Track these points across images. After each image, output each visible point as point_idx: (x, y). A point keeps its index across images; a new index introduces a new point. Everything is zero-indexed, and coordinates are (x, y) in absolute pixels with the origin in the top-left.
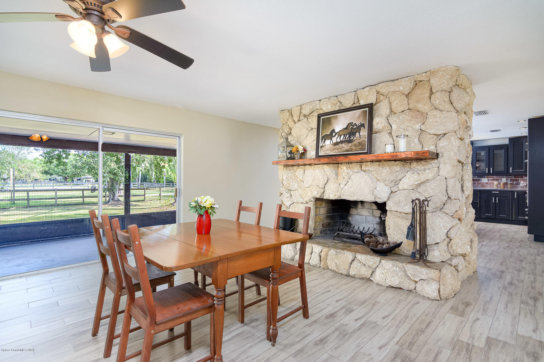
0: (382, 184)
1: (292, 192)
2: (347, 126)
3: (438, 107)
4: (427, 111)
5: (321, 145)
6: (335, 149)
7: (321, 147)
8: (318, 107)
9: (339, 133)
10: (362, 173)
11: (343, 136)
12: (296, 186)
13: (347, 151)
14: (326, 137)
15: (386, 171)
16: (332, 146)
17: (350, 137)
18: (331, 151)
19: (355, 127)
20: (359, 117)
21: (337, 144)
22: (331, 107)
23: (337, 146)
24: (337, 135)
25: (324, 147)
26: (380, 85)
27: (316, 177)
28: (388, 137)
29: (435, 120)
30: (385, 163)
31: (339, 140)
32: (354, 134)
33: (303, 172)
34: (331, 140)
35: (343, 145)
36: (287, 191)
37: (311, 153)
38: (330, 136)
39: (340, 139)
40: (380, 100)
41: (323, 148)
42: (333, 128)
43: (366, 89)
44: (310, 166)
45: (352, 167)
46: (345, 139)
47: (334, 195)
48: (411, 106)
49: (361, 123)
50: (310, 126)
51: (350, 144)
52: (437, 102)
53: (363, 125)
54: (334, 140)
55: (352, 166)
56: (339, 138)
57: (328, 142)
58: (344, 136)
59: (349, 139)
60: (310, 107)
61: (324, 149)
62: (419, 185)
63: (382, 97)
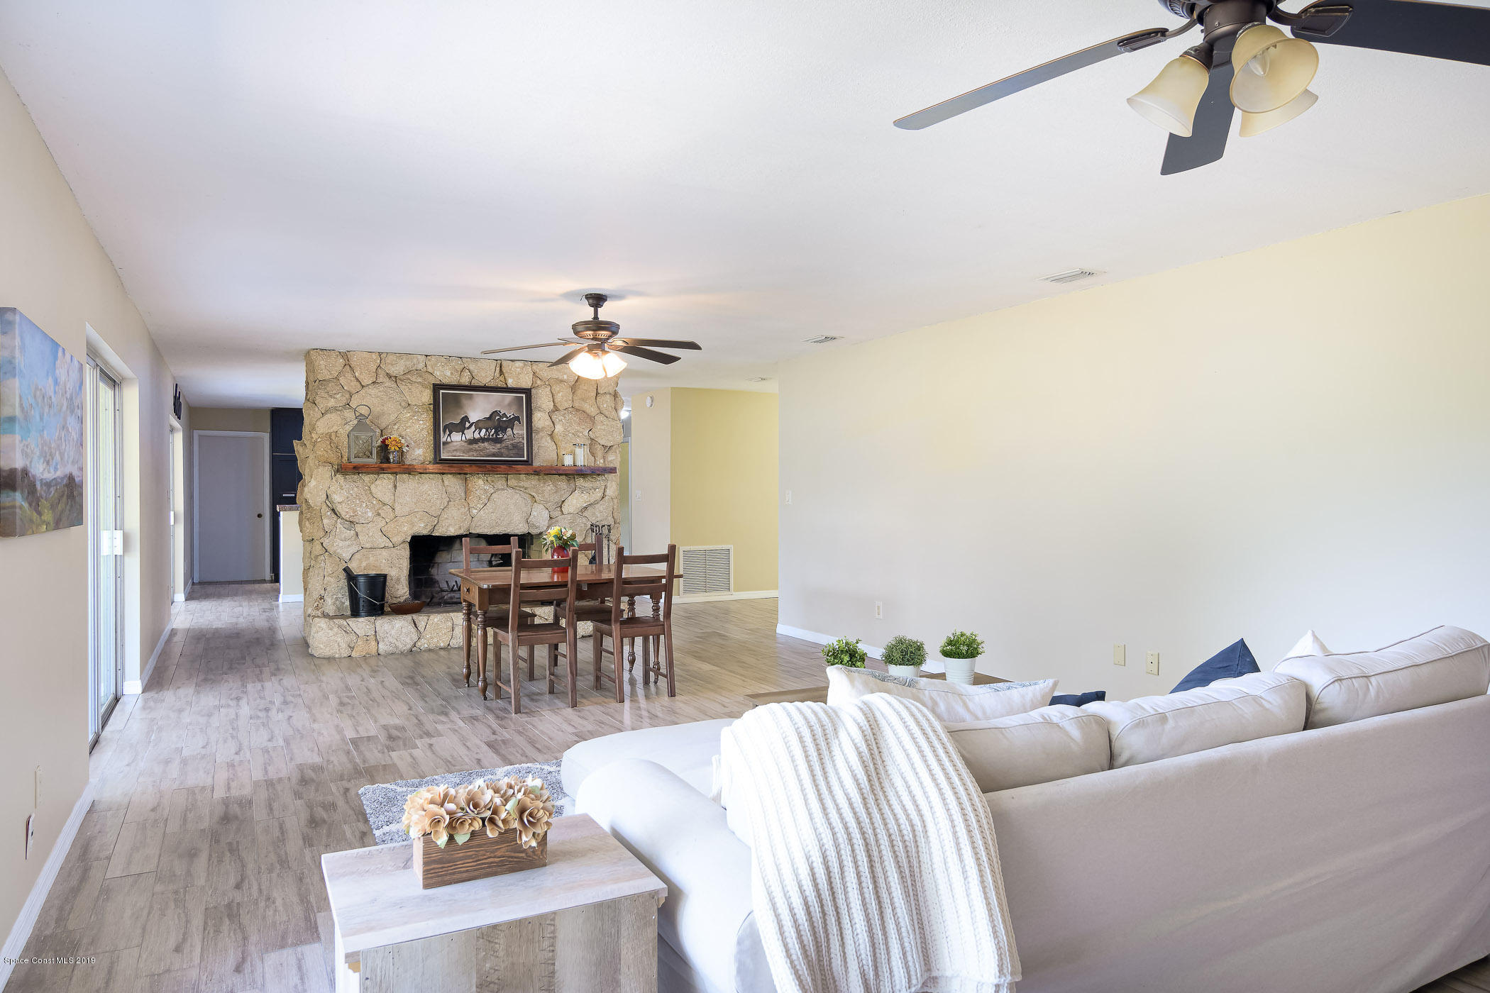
0: (542, 506)
1: (358, 528)
2: (491, 415)
3: (604, 412)
4: (593, 414)
5: (443, 439)
6: (471, 450)
7: (444, 443)
8: (421, 366)
9: (478, 425)
10: (510, 491)
11: (484, 431)
12: (370, 514)
13: (494, 455)
14: (452, 428)
15: (549, 488)
16: (465, 444)
17: (496, 433)
18: (464, 453)
19: (504, 419)
20: (509, 405)
21: (473, 441)
22: (452, 374)
23: (475, 446)
24: (473, 426)
25: (451, 445)
26: (541, 364)
27: (425, 496)
28: (550, 441)
29: (603, 427)
30: (545, 477)
31: (477, 436)
32: (504, 431)
33: (391, 486)
34: (463, 433)
35: (486, 444)
36: (346, 526)
37: (419, 453)
38: (461, 426)
39: (479, 433)
40: (537, 385)
41: (447, 446)
42: (466, 413)
43: (518, 364)
44: (411, 477)
45: (493, 481)
46: (489, 435)
47: (457, 527)
48: (577, 405)
49: (513, 415)
50: (405, 399)
51: (498, 445)
52: (605, 406)
53: (517, 419)
54: (469, 434)
55: (493, 479)
56: (477, 432)
57: (456, 437)
58: (487, 430)
59: (496, 436)
60: (408, 363)
61: (450, 447)
62: (586, 508)
63: (539, 382)
